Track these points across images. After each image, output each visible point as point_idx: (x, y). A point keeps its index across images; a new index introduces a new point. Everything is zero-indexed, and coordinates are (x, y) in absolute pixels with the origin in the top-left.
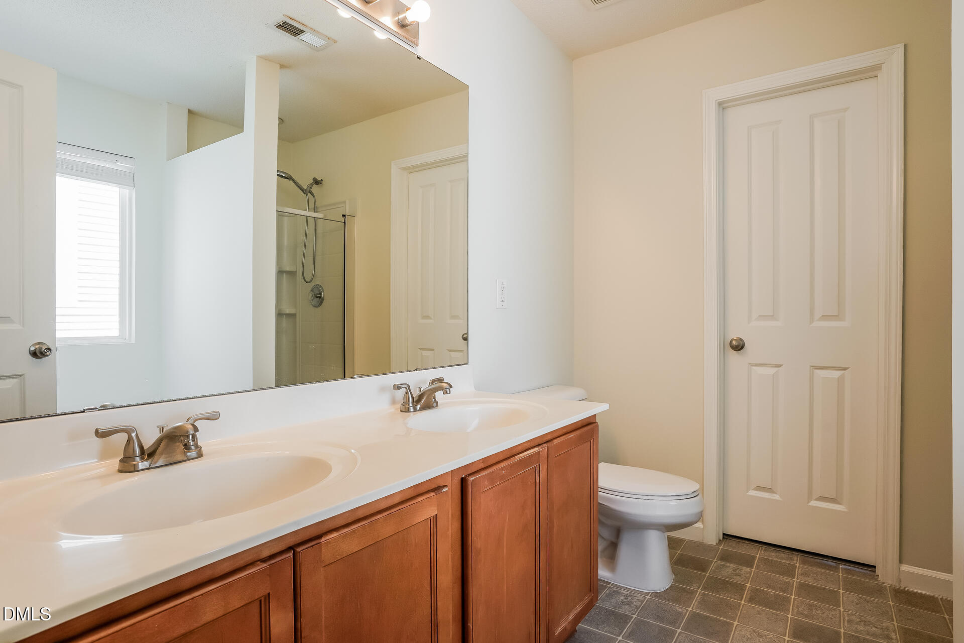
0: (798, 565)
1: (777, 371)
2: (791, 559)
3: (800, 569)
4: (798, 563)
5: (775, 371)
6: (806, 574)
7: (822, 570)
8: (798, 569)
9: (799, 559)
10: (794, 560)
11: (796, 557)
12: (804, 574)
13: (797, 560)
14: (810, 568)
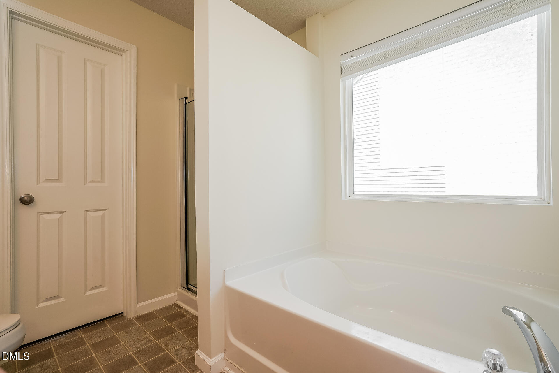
0: (83, 336)
1: (61, 216)
2: (76, 335)
3: (86, 337)
4: (82, 334)
5: (60, 216)
6: (91, 338)
7: (99, 330)
8: (85, 337)
9: (80, 332)
10: (78, 335)
11: (78, 332)
12: (90, 338)
13: (80, 334)
14: (90, 333)
